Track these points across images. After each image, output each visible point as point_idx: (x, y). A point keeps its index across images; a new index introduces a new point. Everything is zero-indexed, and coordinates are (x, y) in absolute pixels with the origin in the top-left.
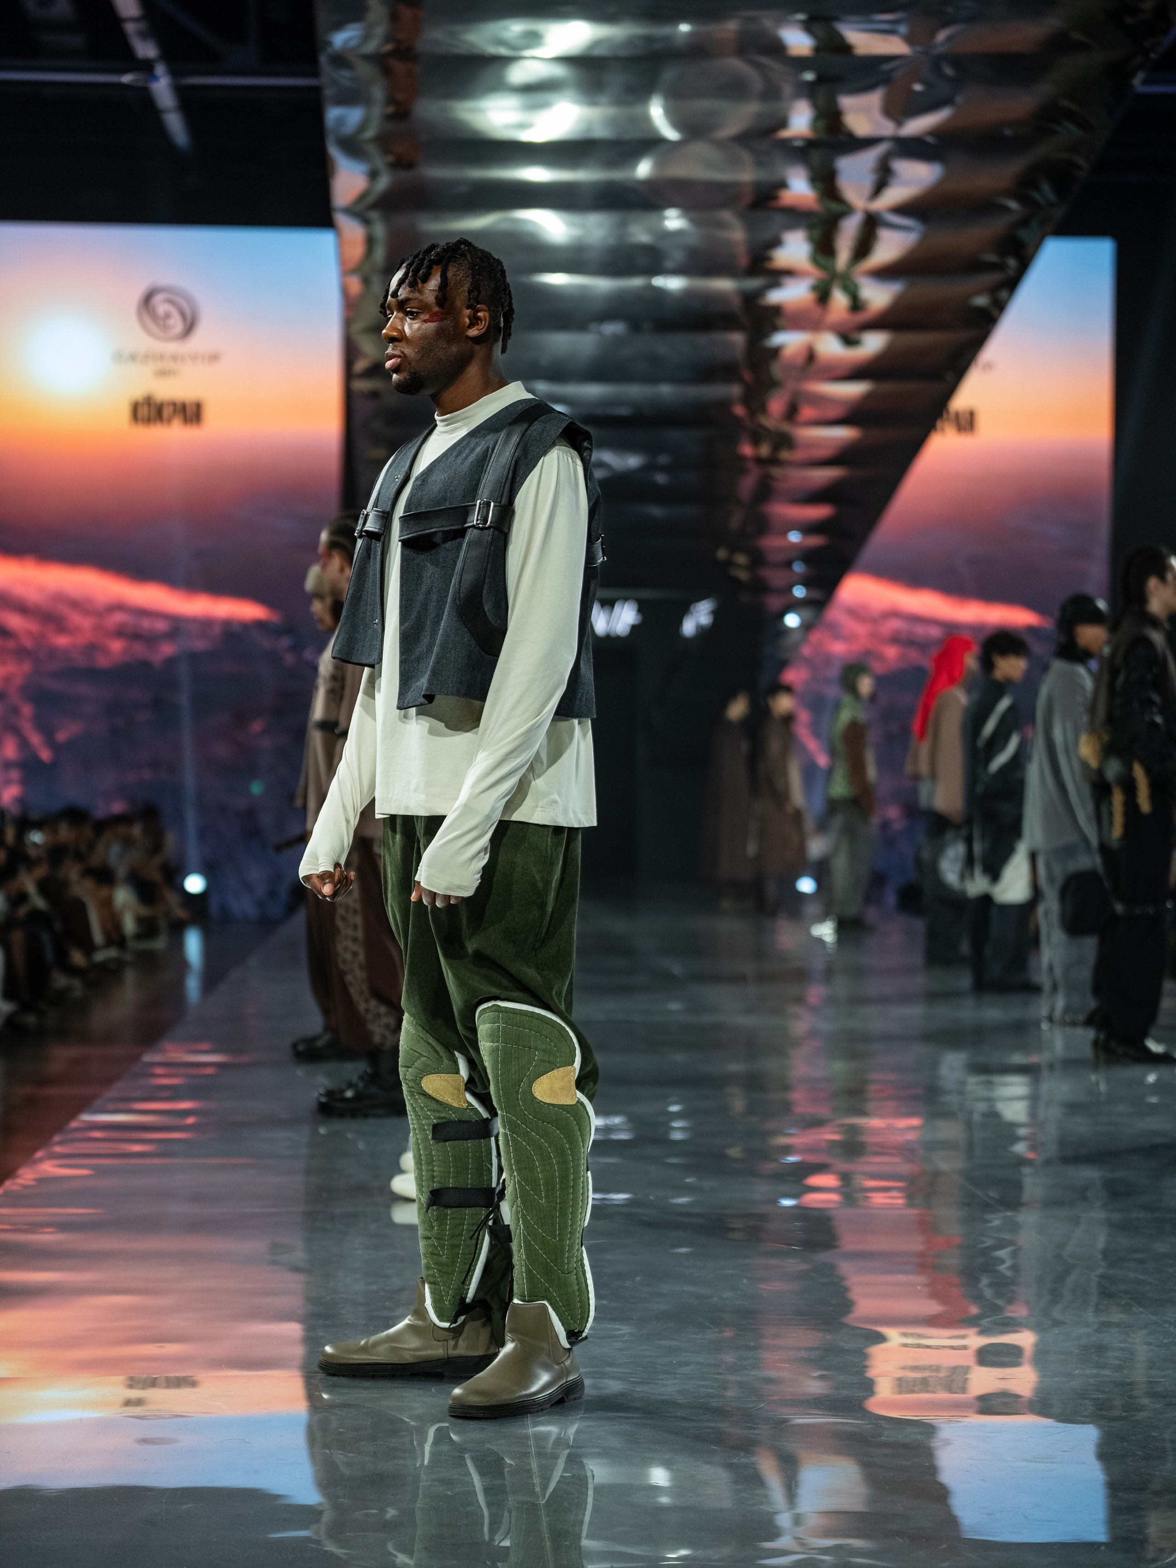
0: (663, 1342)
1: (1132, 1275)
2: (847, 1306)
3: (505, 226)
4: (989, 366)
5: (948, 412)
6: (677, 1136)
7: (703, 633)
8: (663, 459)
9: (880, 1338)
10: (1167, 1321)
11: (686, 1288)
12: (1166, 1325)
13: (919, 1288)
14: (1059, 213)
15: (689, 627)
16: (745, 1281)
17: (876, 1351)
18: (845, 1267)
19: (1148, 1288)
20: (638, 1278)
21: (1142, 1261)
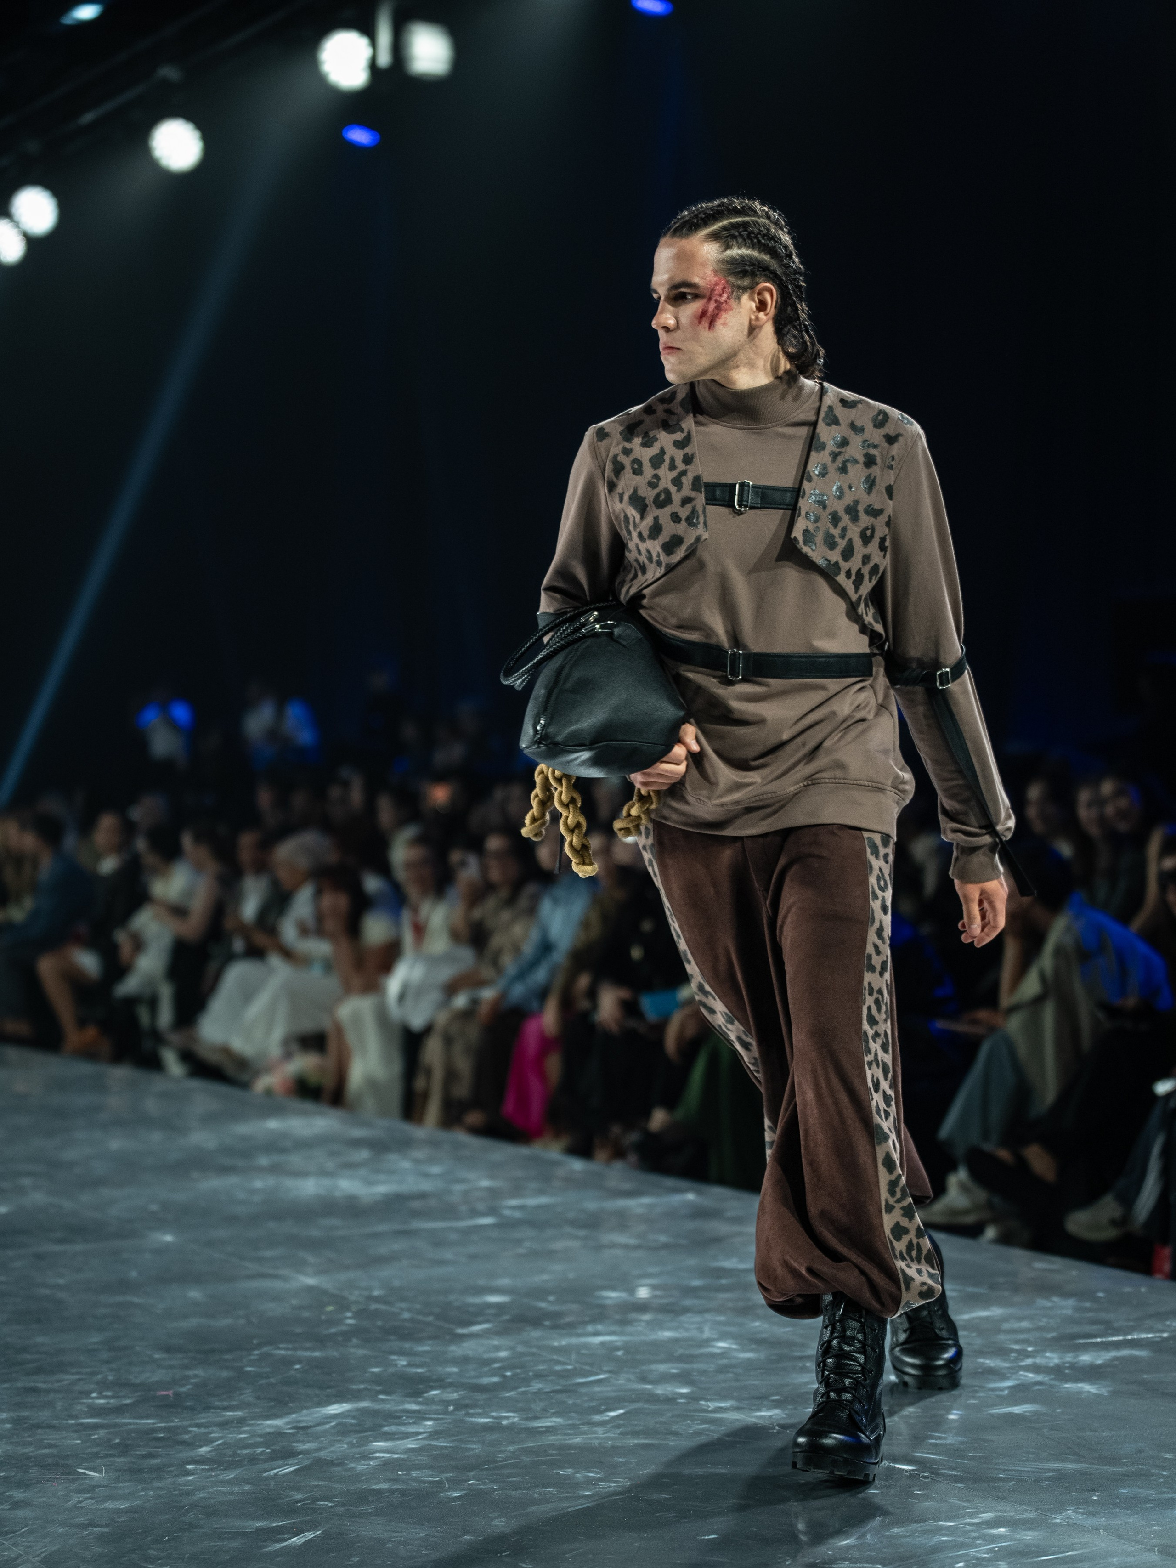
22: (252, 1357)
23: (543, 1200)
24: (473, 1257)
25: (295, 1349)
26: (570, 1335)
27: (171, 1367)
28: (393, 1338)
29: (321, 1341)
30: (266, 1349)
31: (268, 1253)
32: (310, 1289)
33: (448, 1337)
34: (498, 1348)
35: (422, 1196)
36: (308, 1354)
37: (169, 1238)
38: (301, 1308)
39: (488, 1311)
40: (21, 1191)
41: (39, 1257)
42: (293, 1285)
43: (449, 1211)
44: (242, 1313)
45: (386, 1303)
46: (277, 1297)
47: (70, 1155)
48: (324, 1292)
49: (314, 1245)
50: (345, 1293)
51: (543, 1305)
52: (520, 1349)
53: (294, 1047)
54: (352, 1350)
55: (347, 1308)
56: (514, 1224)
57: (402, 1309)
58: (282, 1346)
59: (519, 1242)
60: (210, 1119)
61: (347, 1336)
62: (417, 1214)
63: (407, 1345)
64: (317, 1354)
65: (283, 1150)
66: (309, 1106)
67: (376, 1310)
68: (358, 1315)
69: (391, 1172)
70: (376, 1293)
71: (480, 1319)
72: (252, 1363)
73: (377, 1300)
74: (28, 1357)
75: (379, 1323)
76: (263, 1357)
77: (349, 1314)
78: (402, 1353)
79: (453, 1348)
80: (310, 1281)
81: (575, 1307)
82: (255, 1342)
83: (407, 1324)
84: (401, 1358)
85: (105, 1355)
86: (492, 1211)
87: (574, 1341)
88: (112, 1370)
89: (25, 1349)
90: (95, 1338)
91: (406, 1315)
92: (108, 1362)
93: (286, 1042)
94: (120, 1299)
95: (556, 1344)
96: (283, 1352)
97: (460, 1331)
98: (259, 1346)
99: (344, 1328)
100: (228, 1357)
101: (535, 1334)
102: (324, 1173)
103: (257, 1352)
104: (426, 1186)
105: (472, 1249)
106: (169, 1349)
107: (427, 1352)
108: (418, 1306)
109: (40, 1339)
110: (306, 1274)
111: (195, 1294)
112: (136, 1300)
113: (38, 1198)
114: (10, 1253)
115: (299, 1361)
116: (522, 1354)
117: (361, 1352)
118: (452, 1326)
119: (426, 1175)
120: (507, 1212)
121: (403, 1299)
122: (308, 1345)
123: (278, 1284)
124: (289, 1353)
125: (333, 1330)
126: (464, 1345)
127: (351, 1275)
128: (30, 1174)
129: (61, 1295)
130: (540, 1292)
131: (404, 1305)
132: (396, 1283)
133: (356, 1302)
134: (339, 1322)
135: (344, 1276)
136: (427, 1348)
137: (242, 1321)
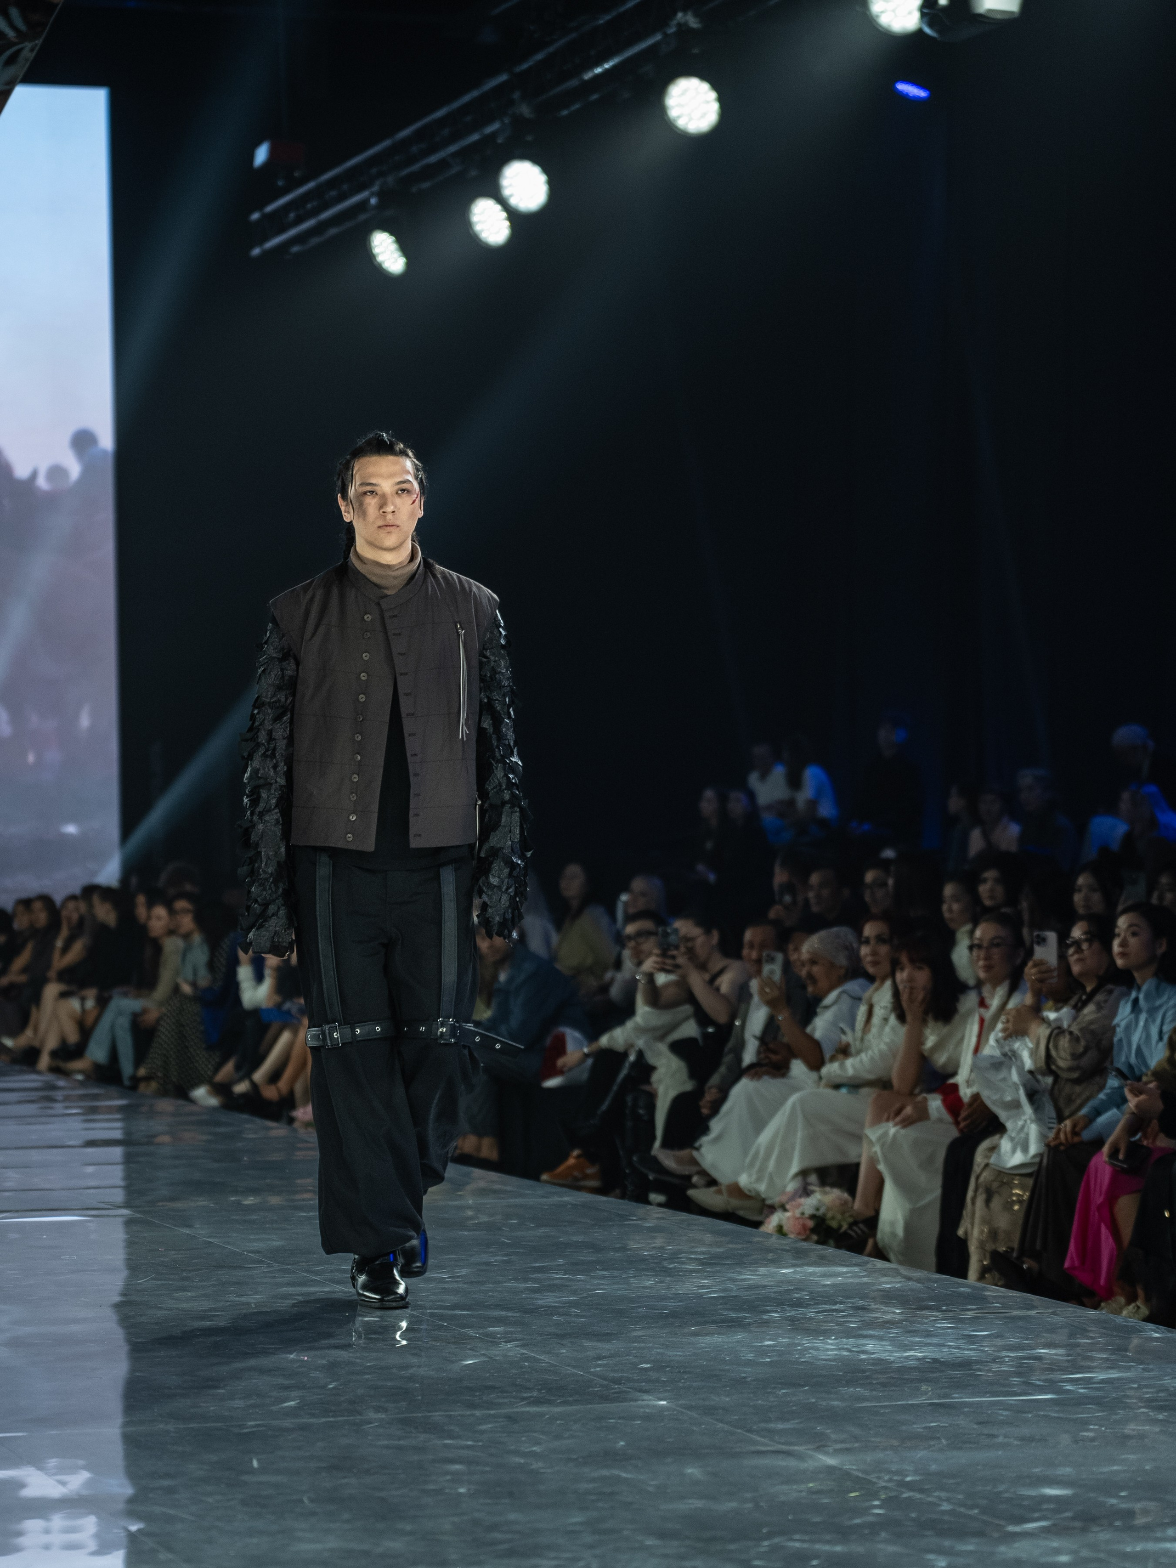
14: (29, 50)
22: (762, 1549)
23: (1114, 1374)
24: (1027, 1440)
25: (811, 1541)
26: (1147, 1539)
27: (665, 1556)
28: (929, 1533)
29: (844, 1534)
30: (777, 1540)
31: (780, 1426)
32: (830, 1470)
33: (996, 1535)
34: (1058, 1551)
35: (966, 1364)
36: (827, 1548)
37: (665, 1403)
38: (819, 1492)
39: (1045, 1506)
40: (492, 1340)
41: (511, 1419)
42: (810, 1465)
43: (999, 1385)
44: (748, 1495)
45: (921, 1491)
46: (791, 1478)
47: (549, 1299)
48: (847, 1475)
49: (834, 1417)
50: (872, 1477)
51: (1113, 1501)
52: (1085, 1553)
53: (813, 1178)
54: (881, 1546)
55: (874, 1495)
56: (1080, 1402)
57: (939, 1498)
58: (797, 1537)
59: (1085, 1423)
60: (711, 1262)
61: (875, 1528)
62: (959, 1385)
63: (947, 1543)
64: (838, 1548)
65: (799, 1304)
66: (830, 1251)
67: (909, 1498)
68: (885, 1504)
69: (928, 1334)
70: (908, 1479)
71: (1036, 1515)
72: (760, 1556)
73: (910, 1486)
74: (498, 1536)
75: (913, 1515)
76: (774, 1549)
77: (877, 1503)
78: (940, 1551)
79: (1002, 1549)
80: (831, 1461)
81: (1152, 1505)
82: (765, 1531)
83: (947, 1518)
84: (941, 1558)
85: (588, 1539)
86: (1051, 1386)
87: (1151, 1546)
88: (595, 1556)
89: (494, 1527)
90: (577, 1518)
91: (946, 1507)
92: (591, 1547)
93: (803, 1173)
94: (605, 1472)
95: (1128, 1549)
96: (797, 1545)
97: (1011, 1528)
98: (769, 1536)
99: (870, 1519)
100: (732, 1547)
101: (1104, 1536)
102: (849, 1334)
103: (766, 1543)
104: (969, 1353)
105: (1026, 1431)
106: (663, 1535)
107: (970, 1553)
108: (960, 1497)
109: (512, 1516)
110: (826, 1453)
111: (692, 1471)
112: (624, 1475)
113: (511, 1349)
114: (478, 1413)
115: (816, 1557)
116: (1087, 1560)
117: (891, 1549)
118: (1002, 1523)
119: (971, 1339)
120: (1069, 1387)
121: (942, 1488)
122: (828, 1537)
123: (792, 1463)
124: (805, 1545)
125: (857, 1521)
126: (1017, 1545)
127: (880, 1455)
128: (499, 1321)
129: (537, 1465)
130: (1110, 1486)
131: (943, 1494)
132: (934, 1467)
133: (885, 1488)
134: (866, 1511)
135: (869, 1457)
136: (970, 1548)
137: (749, 1505)
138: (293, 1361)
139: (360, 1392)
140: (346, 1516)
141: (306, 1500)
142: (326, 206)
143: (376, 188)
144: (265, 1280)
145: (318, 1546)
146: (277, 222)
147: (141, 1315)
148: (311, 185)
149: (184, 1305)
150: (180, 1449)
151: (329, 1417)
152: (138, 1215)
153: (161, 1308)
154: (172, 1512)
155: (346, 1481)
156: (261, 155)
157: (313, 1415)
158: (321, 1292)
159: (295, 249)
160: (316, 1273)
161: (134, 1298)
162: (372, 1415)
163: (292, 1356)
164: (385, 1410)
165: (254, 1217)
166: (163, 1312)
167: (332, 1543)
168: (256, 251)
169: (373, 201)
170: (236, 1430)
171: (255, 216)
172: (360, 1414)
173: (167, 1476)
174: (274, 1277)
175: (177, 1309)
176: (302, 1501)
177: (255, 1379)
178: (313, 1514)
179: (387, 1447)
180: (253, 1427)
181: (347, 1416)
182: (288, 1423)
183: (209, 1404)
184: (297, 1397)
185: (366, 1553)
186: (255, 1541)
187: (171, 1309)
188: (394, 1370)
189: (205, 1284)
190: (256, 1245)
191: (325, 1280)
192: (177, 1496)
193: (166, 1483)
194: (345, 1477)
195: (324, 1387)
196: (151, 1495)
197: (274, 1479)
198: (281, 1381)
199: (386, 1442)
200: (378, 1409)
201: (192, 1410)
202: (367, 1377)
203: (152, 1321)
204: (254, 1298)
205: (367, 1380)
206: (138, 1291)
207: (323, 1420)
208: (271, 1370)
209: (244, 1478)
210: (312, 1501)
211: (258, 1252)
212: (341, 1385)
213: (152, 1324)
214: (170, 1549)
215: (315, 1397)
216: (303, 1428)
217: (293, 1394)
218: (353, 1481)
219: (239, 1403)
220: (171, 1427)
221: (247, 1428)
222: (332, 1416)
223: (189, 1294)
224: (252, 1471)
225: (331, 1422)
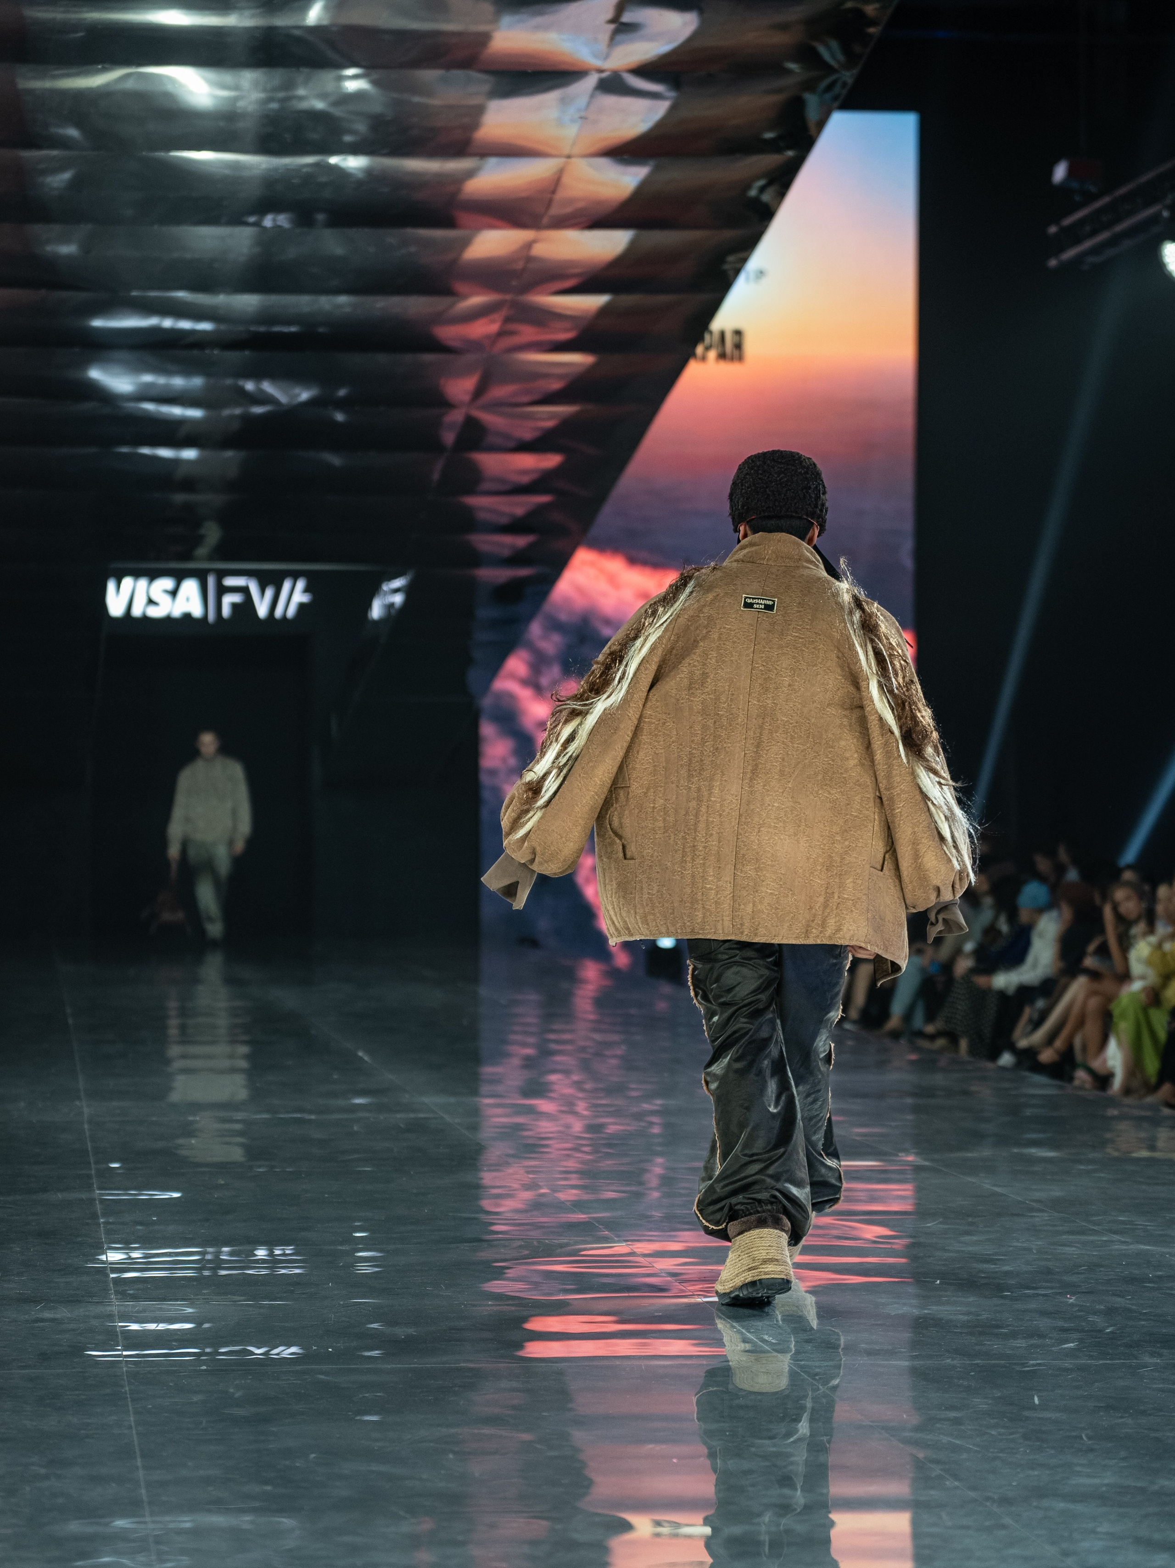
0: (347, 1539)
1: (945, 1439)
2: (583, 1484)
3: (130, 85)
4: (761, 273)
5: (711, 333)
6: (365, 1269)
7: (393, 616)
8: (342, 392)
9: (627, 1527)
10: (988, 1499)
11: (375, 1467)
12: (988, 1504)
13: (675, 1461)
14: (848, 76)
15: (376, 611)
16: (451, 1456)
17: (618, 1543)
18: (579, 1436)
19: (964, 1456)
20: (313, 1456)
21: (957, 1422)
138: (1072, 1305)
139: (1136, 1337)
140: (1123, 1454)
141: (1084, 1437)
142: (1118, 220)
143: (1168, 201)
144: (1045, 1228)
145: (1097, 1481)
146: (1073, 236)
147: (929, 1257)
148: (1106, 199)
149: (971, 1249)
150: (966, 1383)
151: (1107, 1359)
152: (927, 1163)
153: (949, 1251)
154: (957, 1442)
155: (1123, 1420)
156: (1060, 172)
157: (1091, 1357)
158: (1098, 1241)
159: (1091, 259)
160: (1095, 1223)
161: (922, 1240)
162: (1148, 1359)
163: (1071, 1301)
164: (1160, 1355)
165: (1036, 1168)
166: (951, 1254)
167: (1109, 1479)
168: (1053, 263)
169: (1166, 214)
170: (1018, 1368)
171: (1053, 229)
172: (1136, 1358)
173: (952, 1408)
174: (1055, 1226)
175: (963, 1251)
176: (1081, 1438)
177: (1036, 1321)
178: (1092, 1450)
179: (1162, 1390)
180: (1033, 1365)
181: (1123, 1360)
182: (1067, 1364)
183: (992, 1343)
184: (1077, 1339)
185: (1143, 1490)
186: (1036, 1473)
187: (958, 1252)
188: (1169, 1318)
189: (989, 1229)
190: (1038, 1195)
191: (1103, 1230)
192: (963, 1427)
193: (952, 1414)
194: (1122, 1417)
195: (1100, 1331)
196: (938, 1425)
197: (1053, 1415)
198: (1061, 1323)
199: (1161, 1386)
200: (1152, 1354)
201: (977, 1348)
202: (1143, 1323)
203: (940, 1263)
204: (1037, 1245)
205: (1143, 1326)
206: (926, 1233)
207: (1101, 1362)
208: (1051, 1313)
209: (1026, 1413)
210: (1089, 1438)
211: (1038, 1201)
212: (1118, 1330)
213: (938, 1265)
214: (956, 1477)
215: (1093, 1340)
216: (1081, 1369)
217: (1075, 1336)
218: (1130, 1421)
219: (1021, 1343)
220: (955, 1362)
221: (1028, 1367)
222: (1110, 1359)
223: (975, 1238)
224: (1033, 1408)
225: (1108, 1364)
